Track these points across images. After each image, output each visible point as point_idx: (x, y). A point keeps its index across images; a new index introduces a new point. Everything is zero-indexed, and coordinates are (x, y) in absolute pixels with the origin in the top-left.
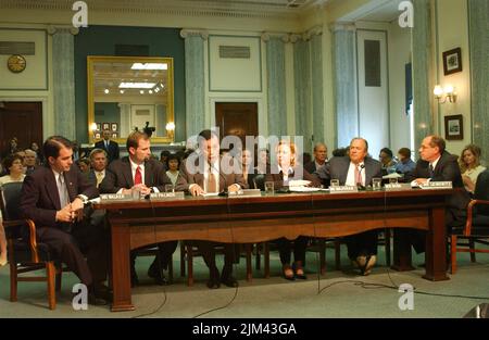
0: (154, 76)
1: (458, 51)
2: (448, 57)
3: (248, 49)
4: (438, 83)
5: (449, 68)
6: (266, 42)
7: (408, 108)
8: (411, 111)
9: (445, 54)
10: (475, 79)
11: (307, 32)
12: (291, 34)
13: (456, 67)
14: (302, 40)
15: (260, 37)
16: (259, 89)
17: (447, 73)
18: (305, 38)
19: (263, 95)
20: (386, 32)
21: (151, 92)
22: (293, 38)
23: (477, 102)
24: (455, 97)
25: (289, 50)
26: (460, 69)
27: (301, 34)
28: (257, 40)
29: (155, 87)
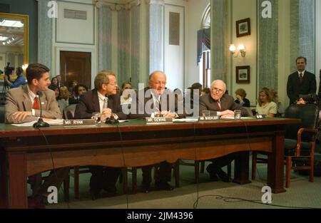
0: (8, 31)
1: (248, 20)
2: (240, 25)
3: (85, 13)
4: (231, 43)
5: (240, 33)
6: (98, 8)
7: (199, 61)
8: (201, 63)
9: (238, 23)
10: (261, 41)
11: (128, 3)
12: (116, 4)
13: (247, 31)
14: (124, 9)
15: (94, 5)
16: (92, 43)
17: (239, 36)
18: (127, 7)
19: (95, 47)
20: (184, 7)
21: (4, 43)
22: (118, 8)
23: (262, 57)
24: (244, 53)
25: (115, 16)
26: (249, 33)
27: (124, 5)
28: (92, 6)
29: (8, 40)
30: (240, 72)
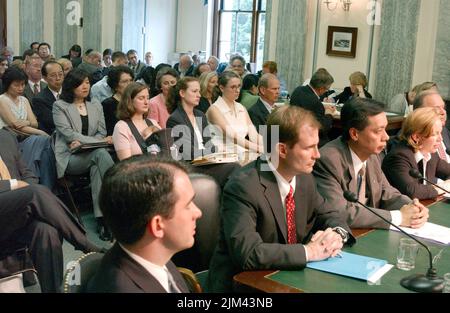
30: (336, 36)
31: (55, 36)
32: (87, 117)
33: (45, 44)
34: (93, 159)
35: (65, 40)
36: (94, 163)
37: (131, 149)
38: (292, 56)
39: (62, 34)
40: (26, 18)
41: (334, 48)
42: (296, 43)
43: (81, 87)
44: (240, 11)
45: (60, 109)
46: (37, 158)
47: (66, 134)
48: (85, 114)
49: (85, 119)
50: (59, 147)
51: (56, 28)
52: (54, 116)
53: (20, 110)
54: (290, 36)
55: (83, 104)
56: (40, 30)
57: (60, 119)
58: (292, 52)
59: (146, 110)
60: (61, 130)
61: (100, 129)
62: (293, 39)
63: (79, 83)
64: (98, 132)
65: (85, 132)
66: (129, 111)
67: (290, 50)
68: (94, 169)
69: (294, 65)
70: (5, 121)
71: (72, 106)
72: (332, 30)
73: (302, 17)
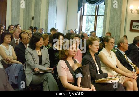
30: (134, 24)
31: (24, 23)
32: (41, 56)
33: (19, 25)
34: (45, 78)
35: (27, 25)
36: (45, 80)
37: (67, 75)
38: (115, 32)
39: (26, 22)
40: (13, 16)
41: (133, 29)
42: (117, 27)
43: (39, 42)
44: (90, 15)
45: (29, 52)
46: (17, 75)
47: (31, 64)
48: (40, 55)
49: (40, 57)
50: (28, 71)
51: (24, 20)
52: (26, 56)
53: (9, 52)
54: (115, 23)
55: (39, 50)
56: (18, 20)
57: (28, 57)
58: (115, 30)
59: (74, 55)
60: (29, 63)
61: (47, 62)
62: (116, 25)
63: (38, 40)
64: (46, 63)
65: (40, 63)
66: (65, 55)
67: (115, 29)
68: (45, 83)
69: (116, 35)
70: (2, 57)
71: (34, 51)
72: (132, 21)
73: (120, 17)
